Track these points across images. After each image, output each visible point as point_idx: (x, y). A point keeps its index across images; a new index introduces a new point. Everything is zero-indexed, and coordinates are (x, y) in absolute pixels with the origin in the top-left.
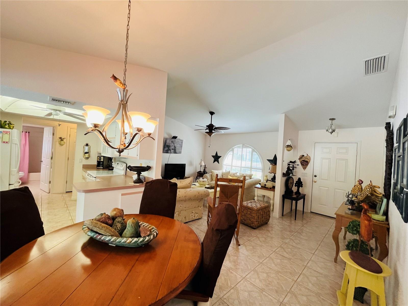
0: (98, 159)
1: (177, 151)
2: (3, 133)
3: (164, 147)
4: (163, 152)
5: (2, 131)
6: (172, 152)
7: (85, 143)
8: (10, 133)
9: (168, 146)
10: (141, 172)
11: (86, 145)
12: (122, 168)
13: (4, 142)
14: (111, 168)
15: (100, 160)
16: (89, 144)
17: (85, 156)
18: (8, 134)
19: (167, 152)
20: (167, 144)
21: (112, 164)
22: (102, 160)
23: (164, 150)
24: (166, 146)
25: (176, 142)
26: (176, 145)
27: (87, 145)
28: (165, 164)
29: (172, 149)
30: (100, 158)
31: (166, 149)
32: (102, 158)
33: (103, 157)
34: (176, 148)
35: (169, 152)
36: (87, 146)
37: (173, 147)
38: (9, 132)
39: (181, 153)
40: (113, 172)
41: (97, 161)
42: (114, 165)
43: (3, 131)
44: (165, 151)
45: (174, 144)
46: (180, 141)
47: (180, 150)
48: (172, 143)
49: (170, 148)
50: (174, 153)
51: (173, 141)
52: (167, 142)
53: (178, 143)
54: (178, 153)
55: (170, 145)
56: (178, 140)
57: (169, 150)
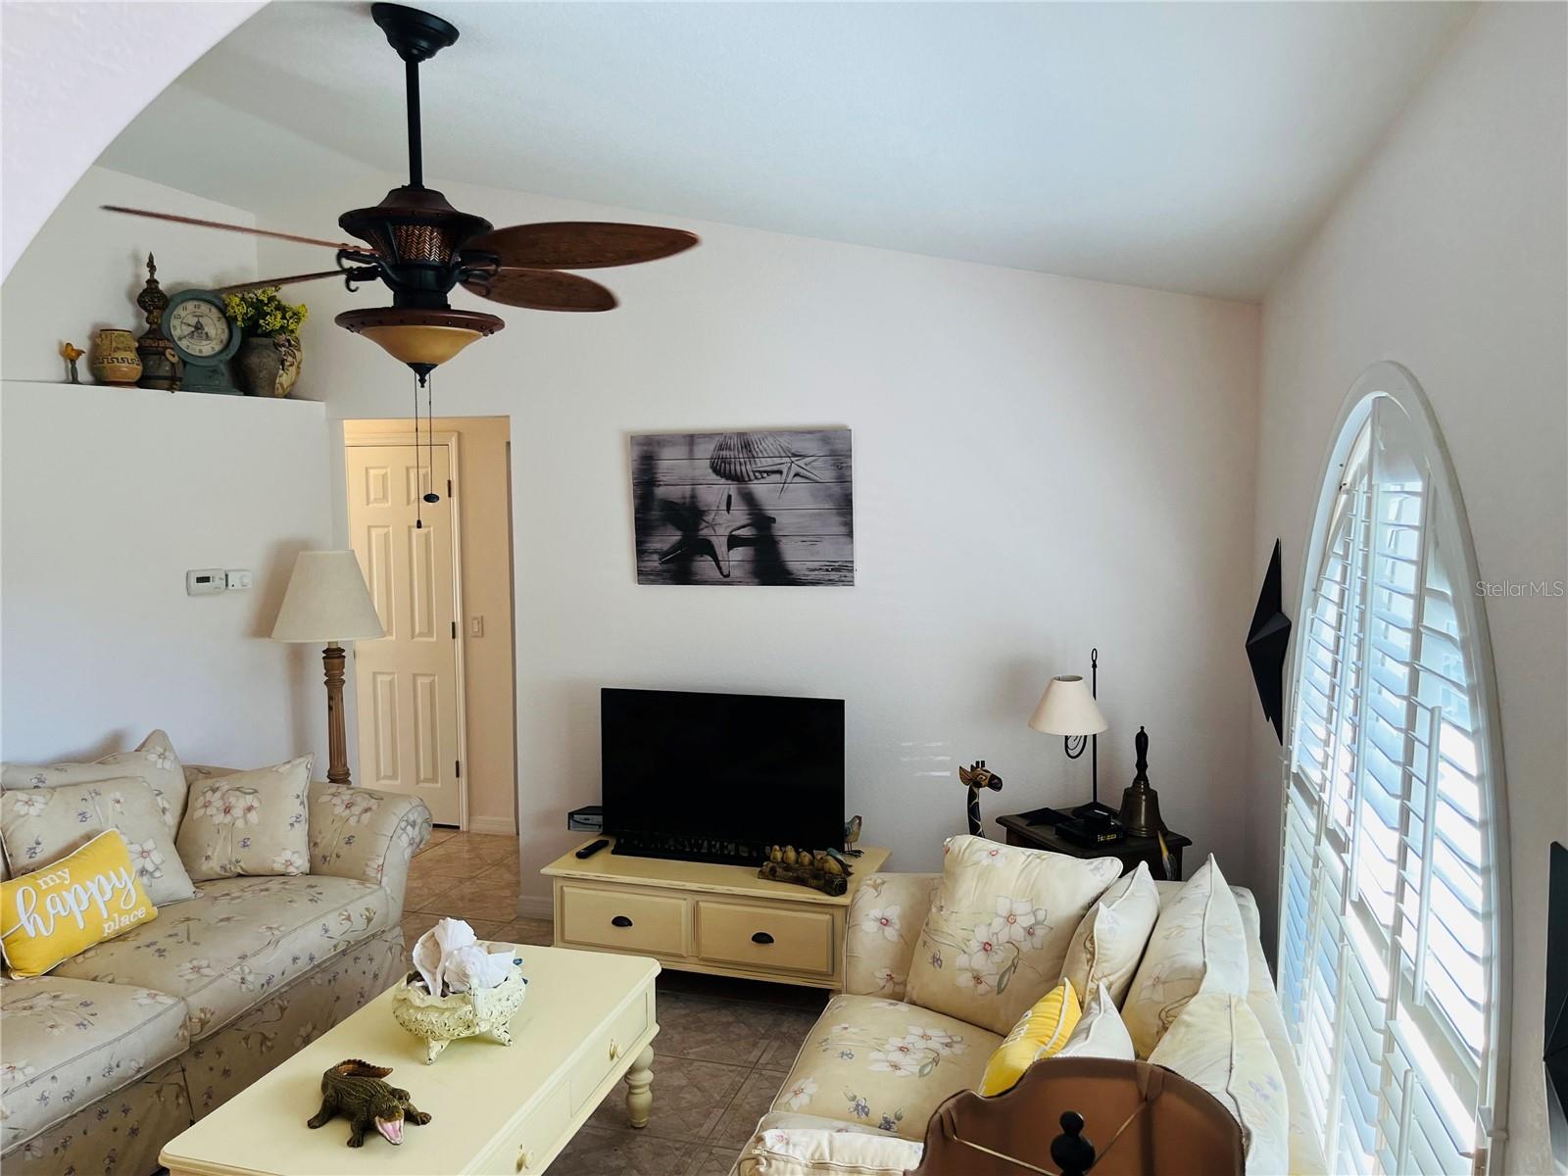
1: (794, 555)
3: (643, 528)
6: (736, 573)
9: (687, 515)
19: (680, 571)
20: (661, 492)
23: (641, 552)
24: (655, 514)
25: (763, 463)
26: (761, 489)
29: (734, 542)
31: (668, 539)
34: (778, 530)
35: (704, 565)
37: (735, 522)
39: (851, 583)
44: (654, 562)
46: (810, 446)
47: (828, 552)
48: (723, 481)
49: (701, 533)
50: (756, 580)
51: (724, 453)
52: (661, 477)
53: (795, 469)
54: (813, 576)
55: (693, 497)
56: (784, 441)
57: (702, 555)
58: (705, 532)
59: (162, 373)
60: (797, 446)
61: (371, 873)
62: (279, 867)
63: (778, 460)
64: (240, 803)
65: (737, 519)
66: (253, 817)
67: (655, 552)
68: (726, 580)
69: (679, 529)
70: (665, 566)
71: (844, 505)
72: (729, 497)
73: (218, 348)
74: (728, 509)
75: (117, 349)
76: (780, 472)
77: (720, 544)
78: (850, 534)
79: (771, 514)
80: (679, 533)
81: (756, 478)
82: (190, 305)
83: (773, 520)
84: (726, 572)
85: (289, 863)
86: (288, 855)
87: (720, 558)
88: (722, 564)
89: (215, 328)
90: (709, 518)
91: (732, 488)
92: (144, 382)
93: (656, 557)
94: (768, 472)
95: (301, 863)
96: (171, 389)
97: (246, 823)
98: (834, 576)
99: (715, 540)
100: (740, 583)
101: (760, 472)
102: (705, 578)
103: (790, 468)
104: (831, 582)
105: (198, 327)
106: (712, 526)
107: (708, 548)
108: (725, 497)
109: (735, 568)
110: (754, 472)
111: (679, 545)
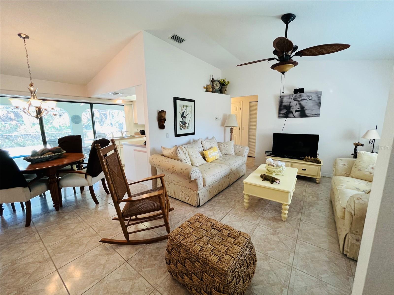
1: (308, 112)
3: (280, 110)
4: (279, 117)
6: (296, 116)
9: (288, 108)
19: (286, 116)
20: (283, 104)
23: (279, 113)
24: (282, 108)
25: (303, 98)
26: (302, 102)
28: (275, 134)
29: (296, 111)
31: (285, 111)
34: (305, 109)
35: (291, 115)
39: (319, 116)
44: (281, 115)
45: (298, 101)
46: (313, 95)
47: (315, 112)
48: (296, 101)
50: (300, 117)
51: (296, 97)
52: (284, 102)
53: (310, 98)
54: (311, 116)
55: (290, 105)
56: (308, 94)
57: (290, 113)
58: (291, 110)
59: (214, 90)
60: (310, 95)
61: (243, 156)
62: (231, 154)
63: (306, 97)
64: (226, 146)
65: (298, 107)
66: (227, 147)
67: (282, 113)
68: (295, 117)
70: (284, 115)
71: (319, 104)
72: (296, 104)
73: (219, 88)
74: (296, 106)
75: (210, 87)
76: (307, 99)
77: (294, 112)
78: (320, 108)
79: (304, 106)
80: (287, 110)
81: (302, 100)
82: (216, 82)
83: (304, 107)
84: (294, 116)
85: (232, 154)
86: (232, 152)
87: (294, 114)
89: (219, 85)
90: (292, 108)
91: (297, 103)
92: (212, 92)
93: (282, 114)
94: (304, 99)
95: (234, 154)
96: (215, 93)
97: (227, 148)
98: (316, 115)
99: (293, 111)
100: (297, 117)
101: (303, 100)
102: (290, 117)
103: (309, 98)
104: (315, 117)
105: (217, 85)
106: (293, 109)
107: (292, 112)
109: (296, 115)
110: (301, 100)
111: (286, 112)
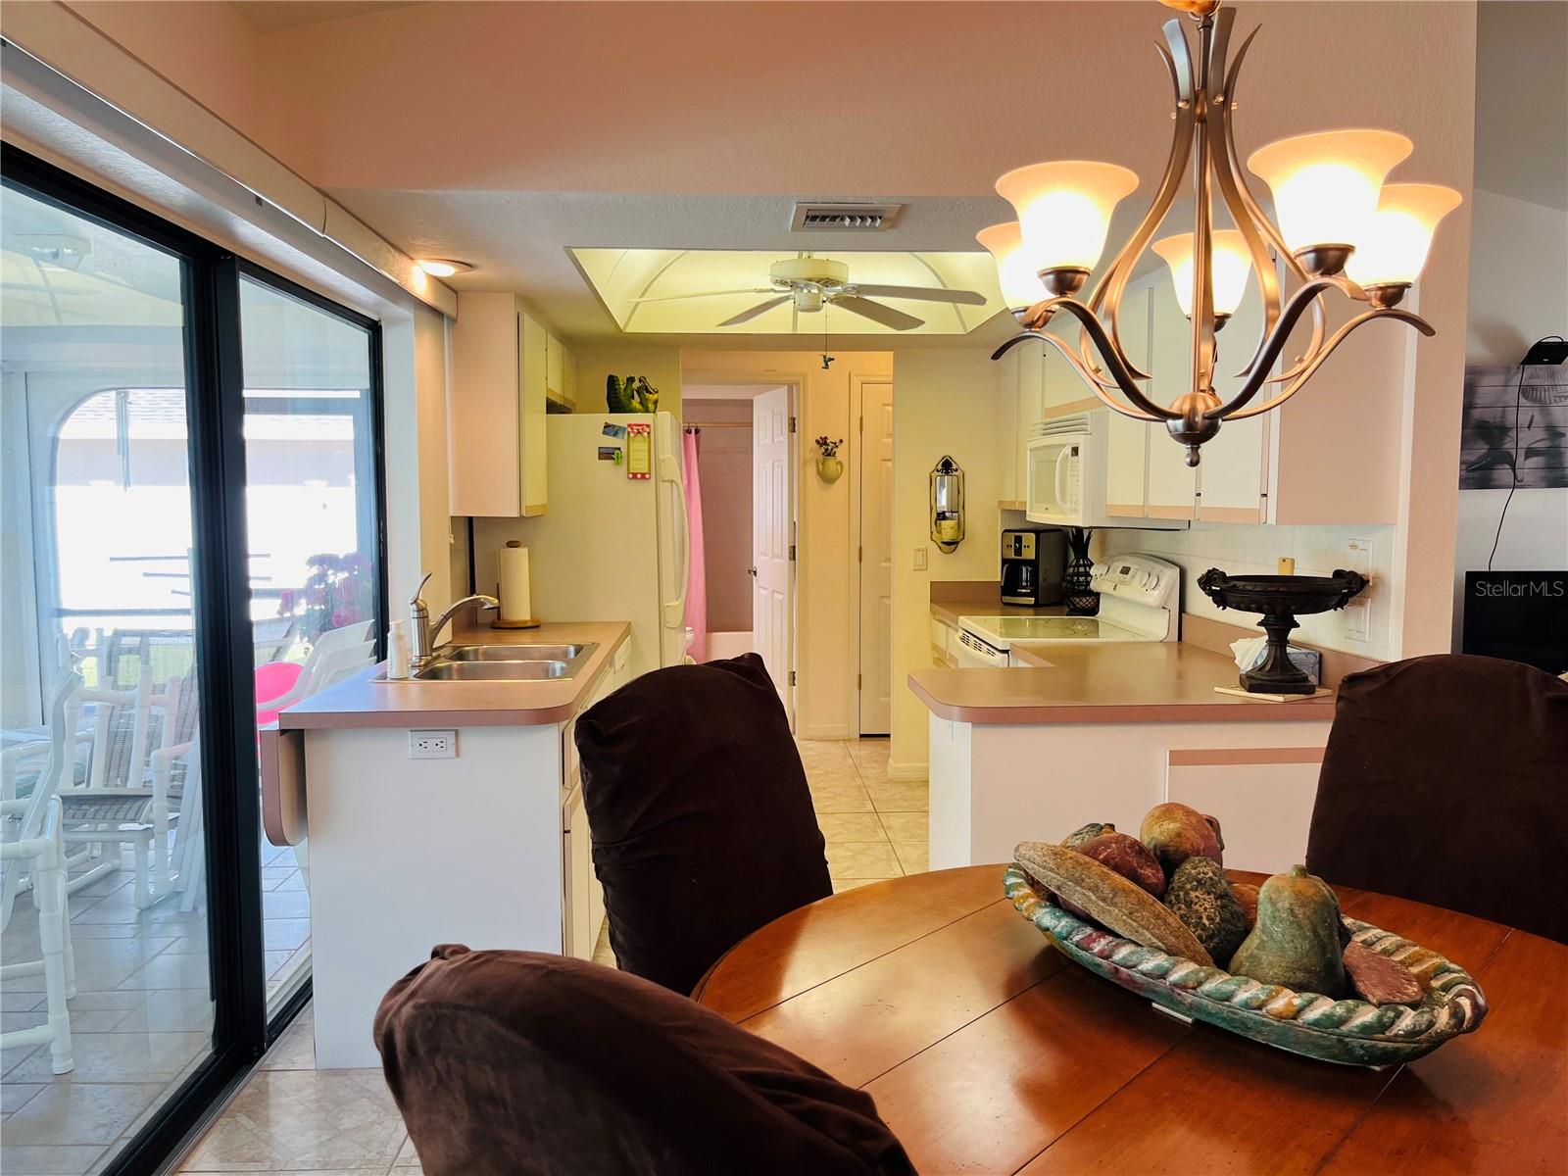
0: (1005, 546)
2: (629, 433)
5: (625, 426)
6: (1528, 479)
7: (935, 460)
8: (649, 433)
10: (1296, 617)
11: (940, 467)
12: (1154, 597)
13: (635, 476)
14: (1084, 602)
15: (1018, 552)
16: (959, 461)
17: (939, 532)
18: (645, 434)
20: (1479, 413)
21: (1087, 574)
22: (1029, 553)
24: (1469, 431)
27: (947, 466)
28: (1469, 574)
29: (1530, 453)
30: (1018, 540)
31: (1478, 451)
32: (1029, 539)
33: (1033, 535)
34: (1564, 443)
35: (1504, 473)
36: (947, 473)
37: (1534, 437)
38: (648, 426)
40: (1096, 623)
41: (1004, 561)
42: (1101, 579)
43: (629, 425)
45: (1541, 404)
48: (1528, 404)
49: (1506, 446)
50: (1544, 484)
51: (1532, 382)
52: (1479, 401)
55: (1502, 417)
57: (1502, 463)
58: (1509, 445)
65: (1538, 433)
68: (1520, 483)
69: (1487, 443)
70: (1471, 474)
72: (1533, 416)
74: (1528, 427)
77: (1519, 456)
79: (1562, 430)
80: (1487, 447)
81: (1556, 402)
83: (1563, 435)
84: (1520, 478)
87: (1517, 467)
88: (1517, 471)
90: (1511, 434)
91: (1536, 410)
94: (1565, 398)
99: (1514, 452)
100: (1533, 487)
101: (1559, 397)
102: (1502, 483)
106: (1514, 440)
107: (1509, 459)
108: (1529, 419)
109: (1527, 474)
110: (1555, 396)
111: (1485, 456)
